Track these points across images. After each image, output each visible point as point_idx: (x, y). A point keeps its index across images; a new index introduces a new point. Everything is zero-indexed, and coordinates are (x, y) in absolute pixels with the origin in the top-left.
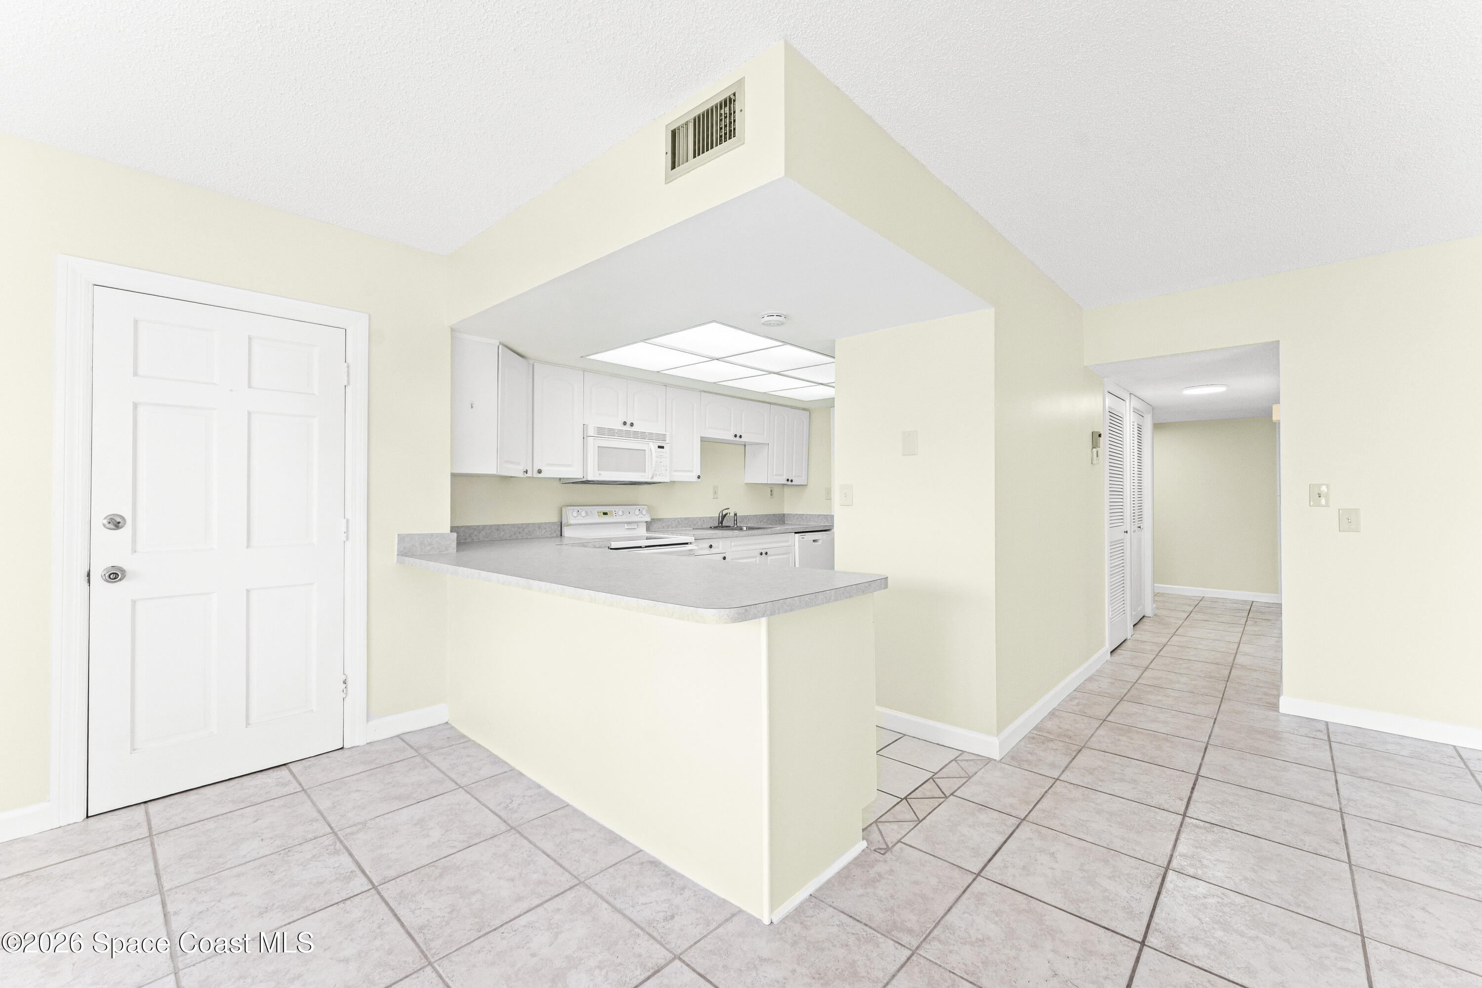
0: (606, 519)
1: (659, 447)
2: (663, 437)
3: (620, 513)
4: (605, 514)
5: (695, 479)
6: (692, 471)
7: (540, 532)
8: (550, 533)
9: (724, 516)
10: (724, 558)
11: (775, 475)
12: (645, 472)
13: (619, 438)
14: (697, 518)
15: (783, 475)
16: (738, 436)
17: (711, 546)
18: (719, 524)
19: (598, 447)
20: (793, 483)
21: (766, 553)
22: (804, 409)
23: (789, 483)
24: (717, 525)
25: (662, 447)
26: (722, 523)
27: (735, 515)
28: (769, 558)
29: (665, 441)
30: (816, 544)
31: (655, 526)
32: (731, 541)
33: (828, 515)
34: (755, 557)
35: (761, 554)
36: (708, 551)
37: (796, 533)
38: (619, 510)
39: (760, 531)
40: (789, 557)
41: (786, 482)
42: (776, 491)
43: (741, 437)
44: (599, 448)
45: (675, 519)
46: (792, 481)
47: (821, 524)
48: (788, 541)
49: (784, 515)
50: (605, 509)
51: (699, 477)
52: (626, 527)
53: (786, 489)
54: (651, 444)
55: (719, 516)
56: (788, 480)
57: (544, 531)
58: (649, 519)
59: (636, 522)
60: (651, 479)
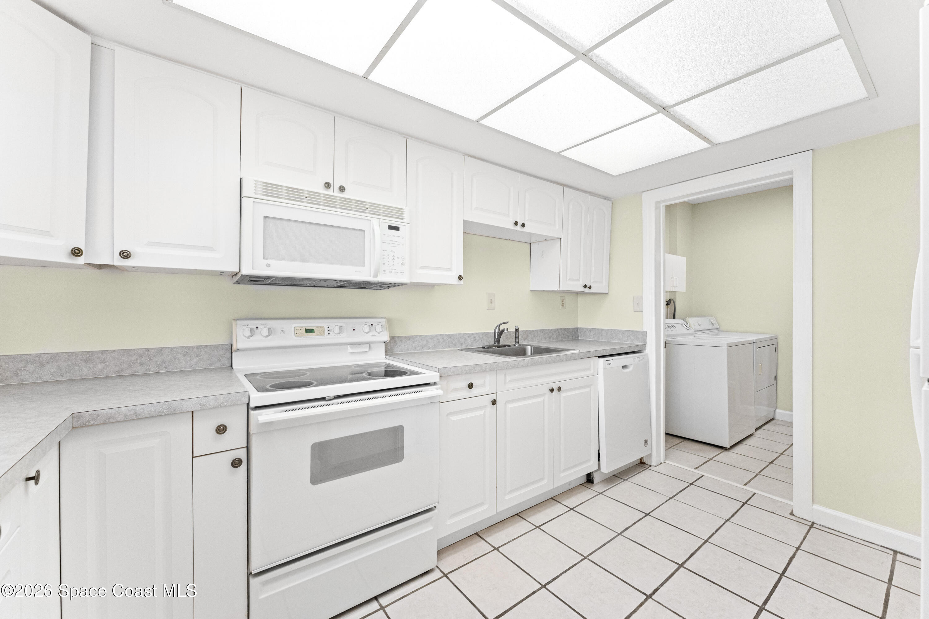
0: (310, 339)
1: (391, 228)
2: (400, 213)
3: (337, 330)
4: (309, 331)
5: (455, 281)
6: (449, 270)
7: (187, 362)
8: (209, 362)
9: (501, 332)
10: (494, 402)
11: (570, 279)
12: (364, 266)
13: (309, 205)
14: (464, 334)
15: (578, 280)
16: (520, 224)
17: (471, 386)
18: (494, 343)
19: (265, 217)
20: (591, 291)
21: (559, 389)
22: (606, 198)
23: (587, 290)
24: (492, 343)
25: (397, 229)
26: (498, 341)
27: (517, 330)
28: (563, 394)
29: (402, 219)
30: (625, 370)
31: (400, 348)
32: (505, 375)
33: (638, 332)
34: (543, 395)
35: (552, 390)
36: (467, 393)
37: (599, 357)
38: (335, 325)
39: (550, 356)
40: (590, 391)
41: (582, 289)
42: (568, 300)
43: (523, 225)
44: (267, 220)
45: (432, 337)
46: (590, 288)
47: (630, 343)
48: (589, 369)
49: (577, 329)
50: (310, 324)
51: (460, 278)
52: (350, 350)
53: (580, 299)
54: (375, 222)
55: (495, 333)
56: (585, 286)
57: (196, 360)
58: (387, 339)
59: (369, 343)
60: (375, 276)
